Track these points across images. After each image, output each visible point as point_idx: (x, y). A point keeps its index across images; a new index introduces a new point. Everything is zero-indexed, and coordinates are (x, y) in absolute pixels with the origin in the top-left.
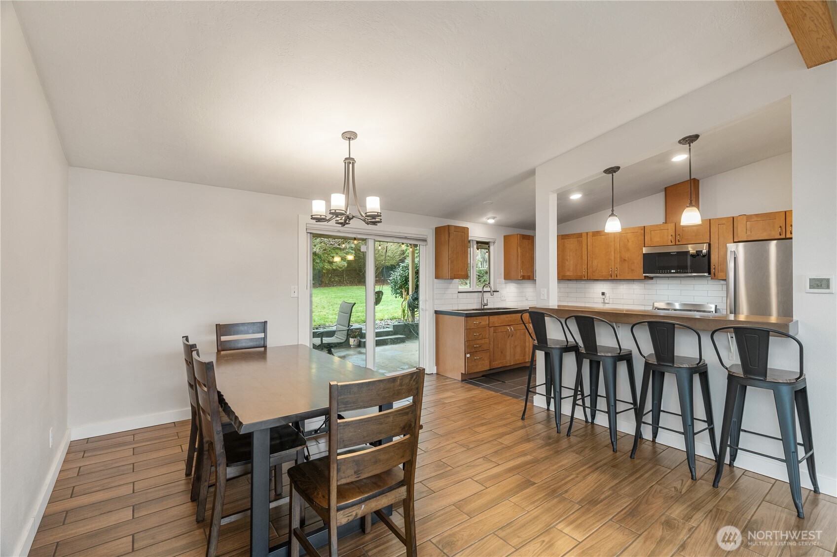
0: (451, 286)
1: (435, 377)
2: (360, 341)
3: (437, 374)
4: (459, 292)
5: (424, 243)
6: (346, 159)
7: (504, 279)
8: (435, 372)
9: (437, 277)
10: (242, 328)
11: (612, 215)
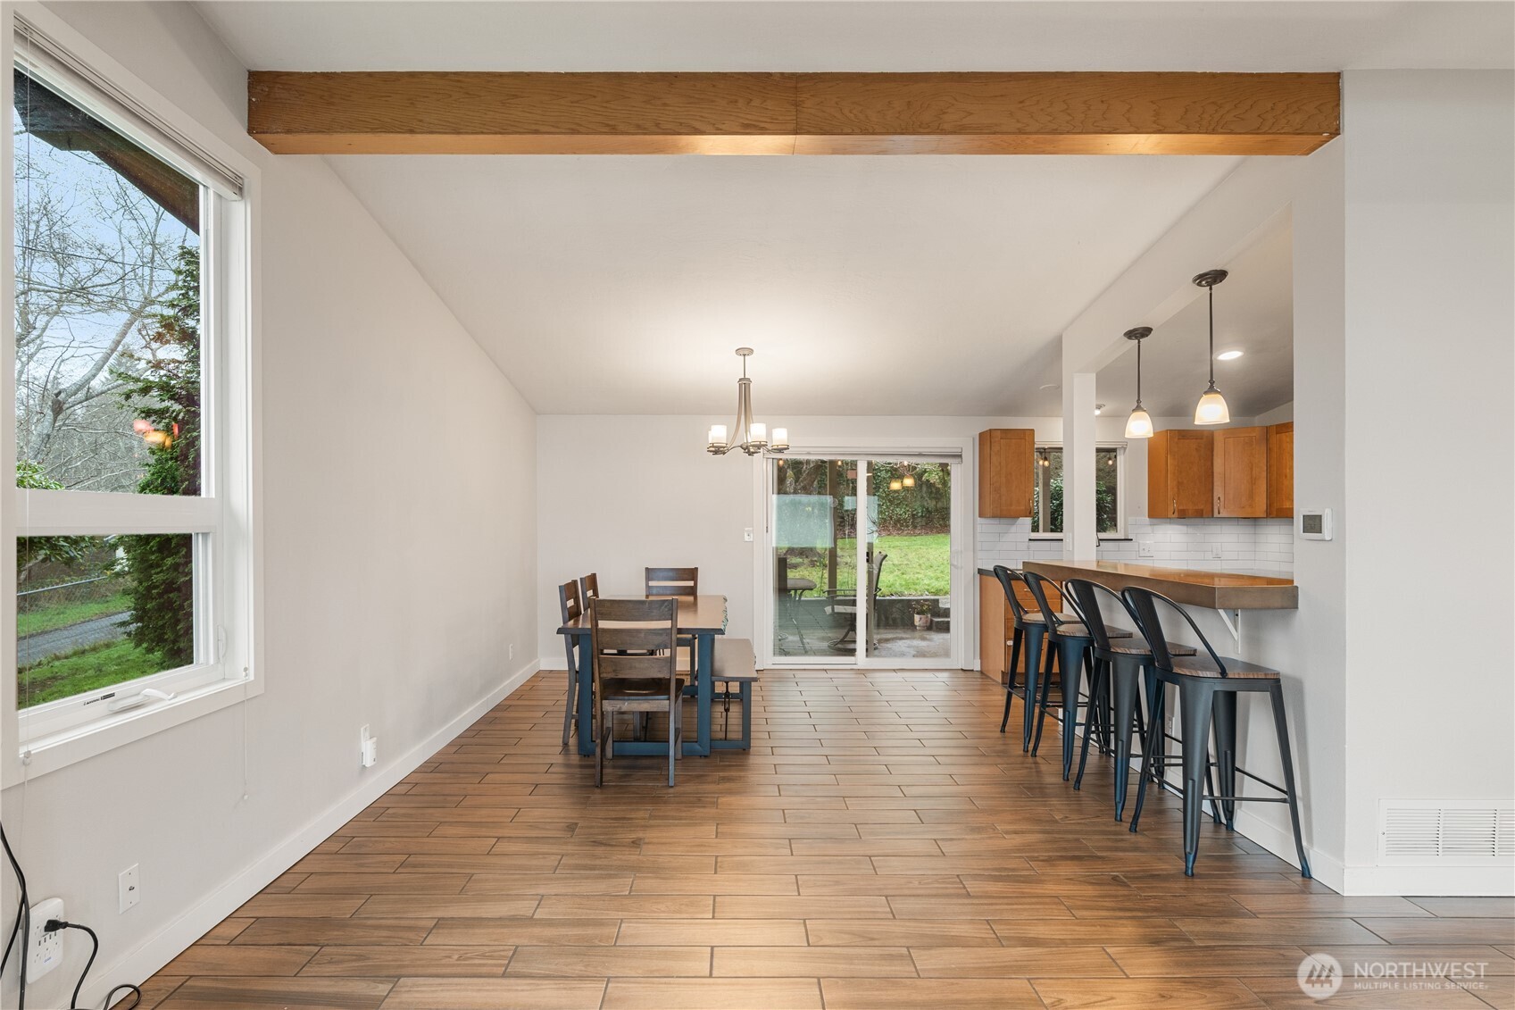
0: (1013, 529)
1: (978, 675)
2: (932, 621)
3: (981, 672)
4: (1030, 540)
5: (958, 460)
6: (740, 380)
7: (1149, 517)
8: (977, 667)
9: (981, 515)
10: (671, 574)
11: (1138, 408)
